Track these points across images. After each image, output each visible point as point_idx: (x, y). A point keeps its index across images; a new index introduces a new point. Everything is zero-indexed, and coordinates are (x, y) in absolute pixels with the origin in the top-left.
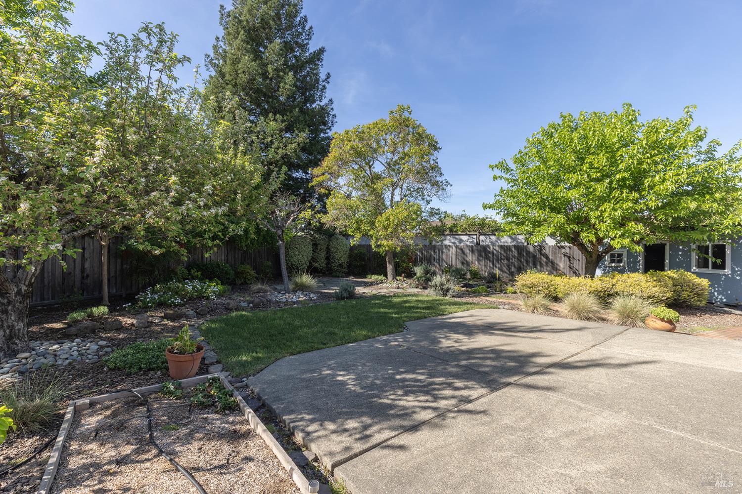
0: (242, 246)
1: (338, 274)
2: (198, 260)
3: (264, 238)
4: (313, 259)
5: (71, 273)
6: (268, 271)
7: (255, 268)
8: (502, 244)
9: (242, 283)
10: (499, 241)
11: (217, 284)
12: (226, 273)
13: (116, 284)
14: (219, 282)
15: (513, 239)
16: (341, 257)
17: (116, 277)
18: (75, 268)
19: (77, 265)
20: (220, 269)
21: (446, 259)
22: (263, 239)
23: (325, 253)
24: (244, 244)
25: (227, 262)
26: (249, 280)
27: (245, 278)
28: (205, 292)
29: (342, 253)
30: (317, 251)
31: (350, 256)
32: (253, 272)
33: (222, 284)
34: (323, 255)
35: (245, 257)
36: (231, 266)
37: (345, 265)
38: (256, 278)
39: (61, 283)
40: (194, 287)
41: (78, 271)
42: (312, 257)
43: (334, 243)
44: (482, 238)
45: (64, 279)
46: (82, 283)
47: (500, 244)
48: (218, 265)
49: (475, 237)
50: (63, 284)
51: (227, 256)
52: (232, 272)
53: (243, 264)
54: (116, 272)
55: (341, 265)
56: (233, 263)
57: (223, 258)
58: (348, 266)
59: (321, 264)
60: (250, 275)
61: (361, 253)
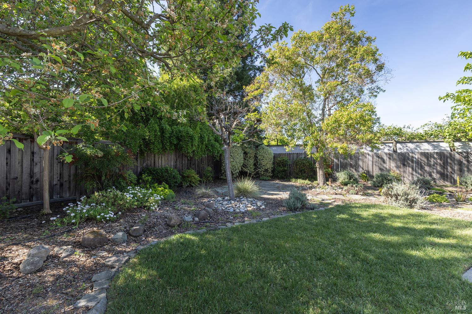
0: (188, 153)
1: (265, 178)
2: (151, 165)
3: (207, 146)
4: (244, 166)
5: (17, 178)
6: (209, 175)
7: (198, 173)
8: (423, 151)
9: (188, 186)
10: (418, 149)
11: (165, 188)
12: (174, 177)
13: (69, 188)
14: (167, 186)
15: (435, 147)
16: (267, 164)
17: (70, 182)
18: (22, 172)
19: (24, 170)
20: (168, 173)
21: (363, 165)
22: (206, 148)
23: (253, 160)
24: (190, 151)
25: (175, 167)
26: (193, 183)
27: (191, 182)
28: (147, 201)
29: (268, 160)
30: (247, 159)
31: (274, 163)
32: (197, 176)
33: (170, 187)
34: (252, 161)
35: (191, 163)
36: (179, 171)
37: (270, 170)
38: (200, 181)
39: (5, 189)
40: (135, 195)
41: (26, 176)
42: (244, 164)
43: (261, 153)
44: (399, 145)
45: (8, 184)
46: (30, 188)
47: (420, 151)
48: (167, 169)
49: (391, 145)
50: (7, 189)
51: (176, 162)
52: (179, 177)
53: (189, 169)
54: (70, 176)
55: (266, 170)
56: (181, 168)
57: (172, 164)
58: (272, 171)
59: (250, 169)
60: (195, 178)
61: (284, 160)
